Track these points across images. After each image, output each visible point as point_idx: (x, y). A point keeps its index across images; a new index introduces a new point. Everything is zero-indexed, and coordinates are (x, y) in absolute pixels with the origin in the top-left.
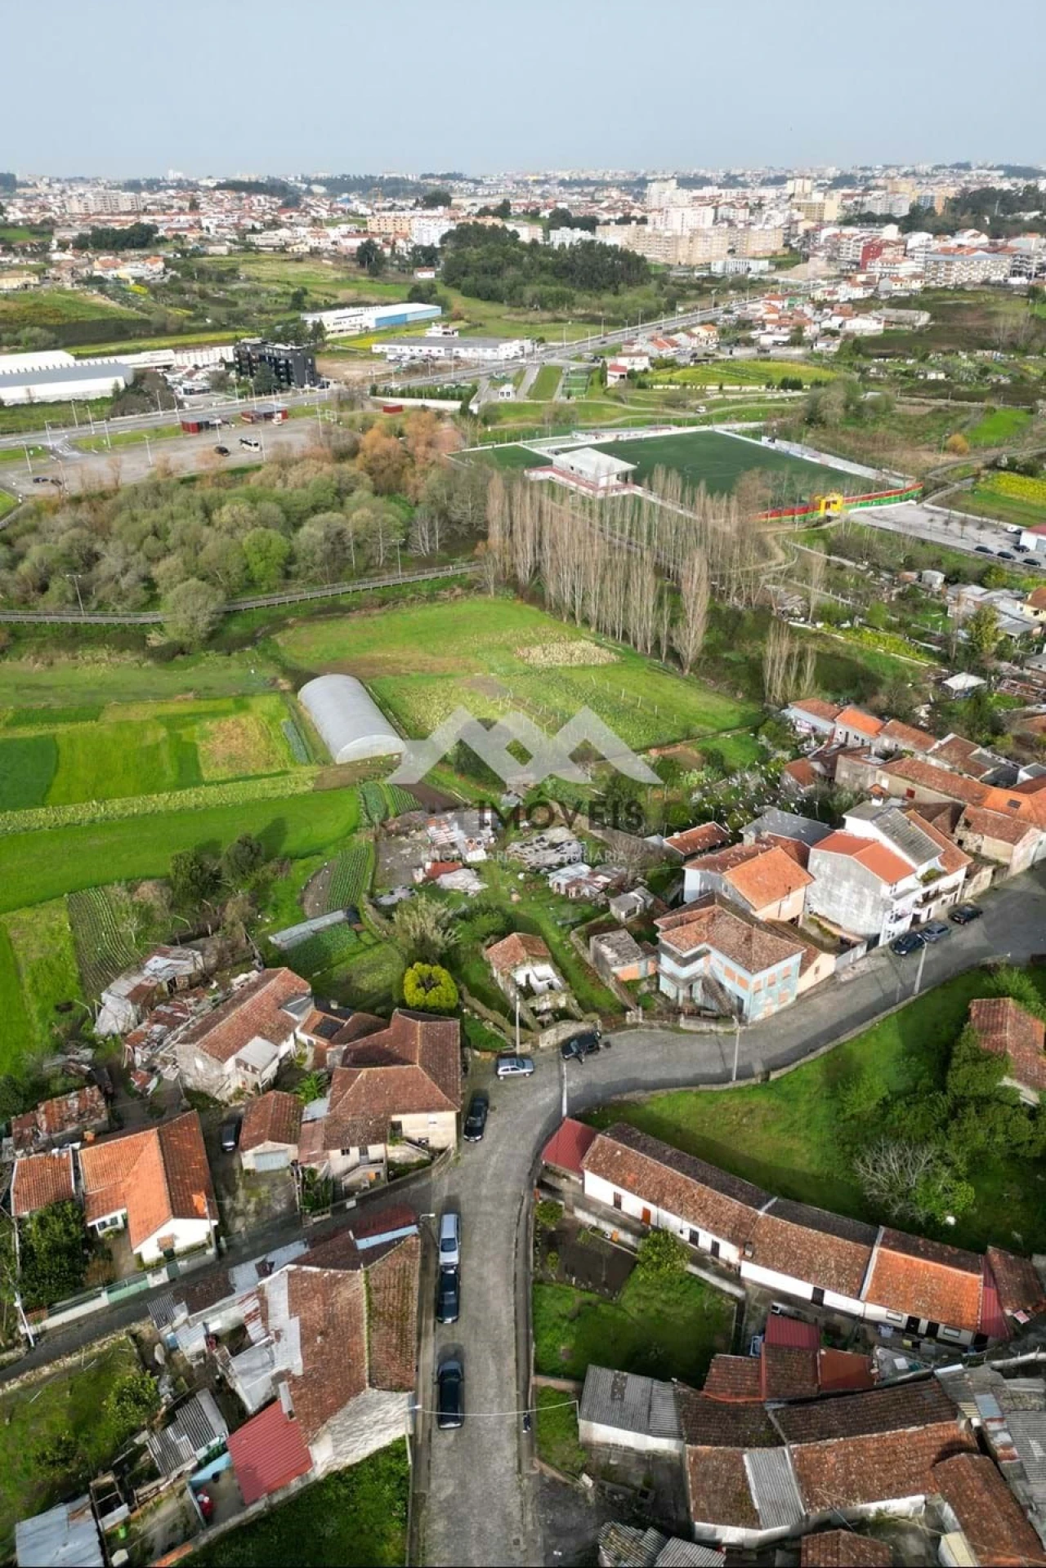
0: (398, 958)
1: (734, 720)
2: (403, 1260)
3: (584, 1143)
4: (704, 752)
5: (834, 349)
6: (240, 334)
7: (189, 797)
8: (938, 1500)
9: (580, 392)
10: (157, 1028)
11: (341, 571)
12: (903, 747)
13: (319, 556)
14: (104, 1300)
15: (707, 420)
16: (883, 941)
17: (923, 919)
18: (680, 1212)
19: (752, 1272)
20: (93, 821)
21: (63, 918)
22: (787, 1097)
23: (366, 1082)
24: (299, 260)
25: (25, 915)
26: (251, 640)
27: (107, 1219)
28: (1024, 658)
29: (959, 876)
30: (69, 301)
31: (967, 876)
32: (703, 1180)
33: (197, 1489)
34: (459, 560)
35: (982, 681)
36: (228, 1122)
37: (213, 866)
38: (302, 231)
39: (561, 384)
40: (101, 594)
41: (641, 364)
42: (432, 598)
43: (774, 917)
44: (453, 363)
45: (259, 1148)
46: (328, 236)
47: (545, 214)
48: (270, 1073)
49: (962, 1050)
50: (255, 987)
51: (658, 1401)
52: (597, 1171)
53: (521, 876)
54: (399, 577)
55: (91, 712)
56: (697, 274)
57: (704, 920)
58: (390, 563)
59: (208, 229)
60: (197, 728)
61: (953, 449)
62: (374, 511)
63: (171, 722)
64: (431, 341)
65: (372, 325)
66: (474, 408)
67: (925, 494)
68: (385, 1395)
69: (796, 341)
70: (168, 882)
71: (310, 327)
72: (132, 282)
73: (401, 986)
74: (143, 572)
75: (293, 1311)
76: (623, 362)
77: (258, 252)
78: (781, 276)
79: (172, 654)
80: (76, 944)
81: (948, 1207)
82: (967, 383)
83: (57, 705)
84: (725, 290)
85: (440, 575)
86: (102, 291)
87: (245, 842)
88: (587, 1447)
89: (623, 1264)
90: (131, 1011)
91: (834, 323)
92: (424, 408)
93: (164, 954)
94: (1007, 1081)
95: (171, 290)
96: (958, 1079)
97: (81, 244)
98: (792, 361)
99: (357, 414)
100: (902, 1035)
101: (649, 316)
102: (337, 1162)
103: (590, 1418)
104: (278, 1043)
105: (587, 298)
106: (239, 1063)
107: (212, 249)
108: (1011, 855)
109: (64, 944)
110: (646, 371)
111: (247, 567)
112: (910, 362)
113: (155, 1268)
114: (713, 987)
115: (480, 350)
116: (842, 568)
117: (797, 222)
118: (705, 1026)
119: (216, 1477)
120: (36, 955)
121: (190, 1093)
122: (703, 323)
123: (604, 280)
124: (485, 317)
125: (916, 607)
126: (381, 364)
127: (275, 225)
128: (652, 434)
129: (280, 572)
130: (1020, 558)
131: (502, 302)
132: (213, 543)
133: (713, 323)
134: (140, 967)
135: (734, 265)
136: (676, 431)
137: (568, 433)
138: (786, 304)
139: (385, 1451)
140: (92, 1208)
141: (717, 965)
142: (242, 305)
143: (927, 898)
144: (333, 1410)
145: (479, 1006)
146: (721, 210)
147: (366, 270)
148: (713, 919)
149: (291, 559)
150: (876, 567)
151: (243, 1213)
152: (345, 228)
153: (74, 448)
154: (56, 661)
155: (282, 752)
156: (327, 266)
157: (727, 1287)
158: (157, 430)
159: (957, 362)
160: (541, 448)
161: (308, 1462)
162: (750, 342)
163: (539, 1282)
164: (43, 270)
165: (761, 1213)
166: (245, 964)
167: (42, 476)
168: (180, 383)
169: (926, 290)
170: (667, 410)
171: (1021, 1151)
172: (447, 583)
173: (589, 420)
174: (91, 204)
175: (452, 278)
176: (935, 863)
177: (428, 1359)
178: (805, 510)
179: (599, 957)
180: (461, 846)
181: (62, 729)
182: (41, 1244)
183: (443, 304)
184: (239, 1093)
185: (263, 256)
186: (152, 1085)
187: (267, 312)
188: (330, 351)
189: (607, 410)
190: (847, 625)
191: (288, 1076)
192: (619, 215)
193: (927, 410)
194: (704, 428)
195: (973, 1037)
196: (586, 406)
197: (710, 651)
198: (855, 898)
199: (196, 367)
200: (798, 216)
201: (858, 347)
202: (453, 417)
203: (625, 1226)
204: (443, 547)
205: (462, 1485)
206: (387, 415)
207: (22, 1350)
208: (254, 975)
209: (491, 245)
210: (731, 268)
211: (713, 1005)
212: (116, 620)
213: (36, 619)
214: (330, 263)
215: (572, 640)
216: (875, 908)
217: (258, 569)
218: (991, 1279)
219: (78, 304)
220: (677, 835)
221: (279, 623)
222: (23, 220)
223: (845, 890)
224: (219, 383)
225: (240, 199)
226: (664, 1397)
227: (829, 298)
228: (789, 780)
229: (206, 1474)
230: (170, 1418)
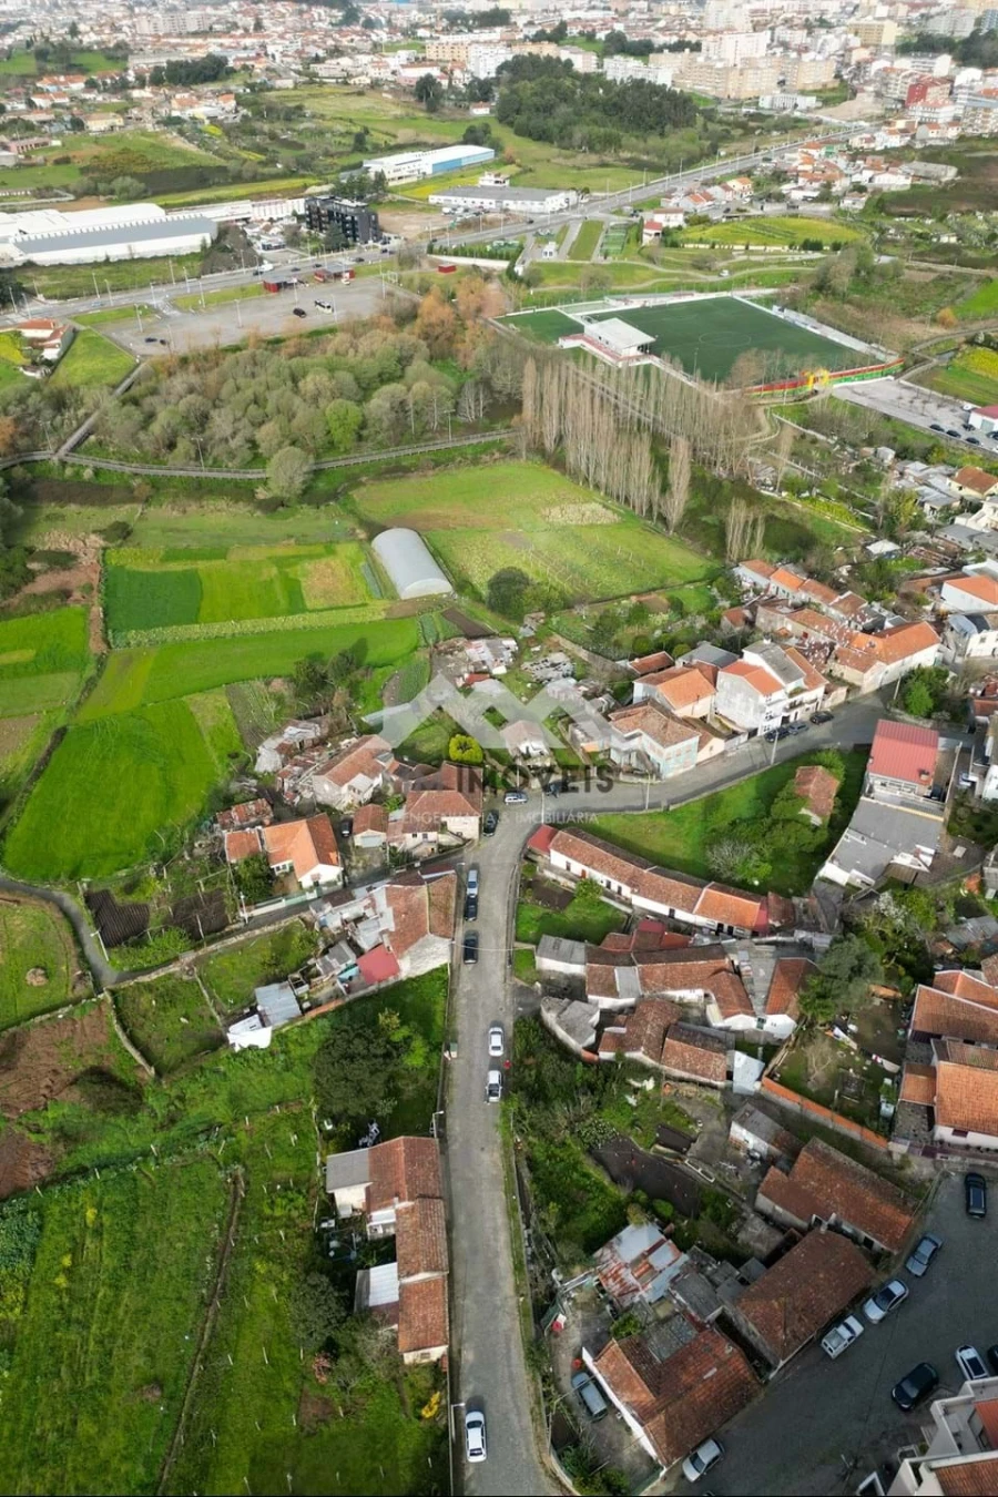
0: (445, 734)
1: (700, 573)
2: (446, 884)
3: (551, 837)
4: (670, 599)
5: (860, 206)
6: (308, 181)
7: (298, 621)
8: (709, 992)
9: (616, 252)
10: (296, 769)
11: (402, 435)
12: (814, 600)
13: (385, 424)
14: (283, 904)
15: (727, 286)
16: (761, 733)
17: (792, 719)
18: (601, 870)
19: (640, 902)
20: (234, 635)
21: (223, 700)
22: (679, 820)
23: (425, 798)
24: (360, 94)
25: (198, 697)
26: (334, 495)
27: (280, 865)
28: (938, 527)
29: (819, 692)
30: (153, 145)
31: (826, 693)
32: (617, 856)
33: (342, 981)
34: (499, 426)
35: (898, 547)
36: (344, 821)
37: (321, 669)
38: (364, 59)
39: (600, 242)
40: (215, 453)
41: (676, 220)
42: (475, 461)
43: (689, 715)
44: (502, 216)
45: (364, 834)
46: (387, 66)
47: (601, 35)
48: (368, 795)
49: (783, 794)
50: (357, 746)
51: (576, 950)
52: (557, 850)
53: (529, 685)
54: (449, 442)
55: (220, 553)
56: (744, 110)
57: (640, 715)
58: (442, 430)
59: (273, 56)
60: (299, 567)
61: (943, 323)
62: (431, 384)
63: (280, 562)
64: (485, 192)
65: (429, 171)
66: (519, 269)
67: (905, 369)
68: (438, 938)
69: (825, 197)
70: (291, 679)
71: (372, 175)
72: (207, 122)
73: (448, 748)
74: (248, 435)
75: (389, 904)
76: (659, 218)
77: (322, 84)
78: (823, 115)
79: (274, 506)
80: (235, 717)
81: (755, 875)
82: (976, 248)
83: (195, 546)
84: (769, 131)
85: (483, 440)
86: (181, 133)
87: (343, 655)
88: (540, 972)
89: (567, 897)
90: (278, 758)
91: (863, 177)
92: (475, 267)
93: (296, 725)
94: (804, 811)
95: (244, 132)
96: (776, 809)
97: (157, 79)
98: (819, 218)
99: (414, 273)
100: (757, 788)
101: (691, 162)
102: (409, 842)
103: (541, 956)
104: (373, 778)
105: (634, 140)
106: (350, 788)
107: (279, 83)
108: (862, 680)
109: (227, 717)
110: (680, 228)
111: (329, 432)
112: (929, 222)
113: (310, 890)
114: (643, 757)
115: (528, 202)
116: (814, 441)
117: (850, 50)
118: (635, 780)
119: (351, 978)
120: (210, 723)
121: (319, 805)
122: (740, 173)
123: (651, 120)
124: (537, 161)
125: (866, 480)
126: (436, 217)
127: (336, 52)
128: (676, 300)
129: (355, 436)
130: (965, 435)
131: (552, 142)
132: (303, 412)
133: (748, 173)
134: (281, 733)
135: (781, 99)
136: (698, 297)
137: (600, 297)
138: (823, 152)
139: (437, 970)
140: (272, 859)
141: (644, 742)
142: (309, 149)
143: (793, 706)
144: (412, 943)
145: (495, 762)
146: (778, 31)
147: (423, 105)
148: (645, 714)
149: (363, 426)
150: (843, 443)
151: (356, 867)
152: (403, 55)
153: (175, 307)
154: (188, 509)
155: (362, 589)
156: (387, 101)
157: (623, 908)
158: (243, 290)
159: (973, 223)
160: (576, 314)
161: (397, 970)
162: (780, 198)
163: (521, 903)
164: (126, 110)
165: (645, 871)
166: (348, 733)
167: (151, 336)
168: (259, 238)
169: (961, 138)
170: (692, 273)
171: (804, 849)
172: (487, 448)
173: (621, 284)
174: (160, 24)
175: (505, 116)
176: (800, 683)
177: (460, 934)
178: (795, 385)
179: (574, 737)
180: (489, 663)
181: (201, 565)
182: (245, 874)
183: (497, 146)
184: (350, 806)
185: (326, 89)
186: (297, 800)
187: (332, 156)
188: (391, 202)
189: (638, 272)
190: (807, 494)
191: (378, 797)
192: (674, 39)
193: (933, 276)
194: (724, 294)
195: (792, 786)
196: (621, 267)
197: (691, 515)
198: (744, 704)
199: (271, 220)
200: (855, 41)
201: (884, 204)
202: (500, 277)
203: (572, 880)
204: (486, 415)
205: (476, 986)
206: (443, 275)
207: (242, 924)
208: (354, 740)
209: (544, 78)
210: (778, 104)
211: (642, 767)
212: (229, 476)
213: (168, 473)
214: (390, 96)
215: (586, 502)
216: (755, 711)
217: (337, 435)
218: (765, 906)
219: (159, 148)
220: (637, 660)
221: (354, 481)
222: (98, 43)
223: (738, 699)
224: (293, 240)
225: (301, 12)
226: (580, 949)
227: (865, 146)
228: (725, 621)
229: (346, 976)
230: (326, 952)
